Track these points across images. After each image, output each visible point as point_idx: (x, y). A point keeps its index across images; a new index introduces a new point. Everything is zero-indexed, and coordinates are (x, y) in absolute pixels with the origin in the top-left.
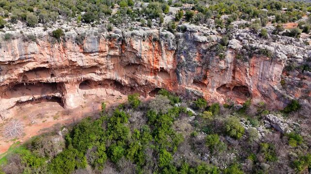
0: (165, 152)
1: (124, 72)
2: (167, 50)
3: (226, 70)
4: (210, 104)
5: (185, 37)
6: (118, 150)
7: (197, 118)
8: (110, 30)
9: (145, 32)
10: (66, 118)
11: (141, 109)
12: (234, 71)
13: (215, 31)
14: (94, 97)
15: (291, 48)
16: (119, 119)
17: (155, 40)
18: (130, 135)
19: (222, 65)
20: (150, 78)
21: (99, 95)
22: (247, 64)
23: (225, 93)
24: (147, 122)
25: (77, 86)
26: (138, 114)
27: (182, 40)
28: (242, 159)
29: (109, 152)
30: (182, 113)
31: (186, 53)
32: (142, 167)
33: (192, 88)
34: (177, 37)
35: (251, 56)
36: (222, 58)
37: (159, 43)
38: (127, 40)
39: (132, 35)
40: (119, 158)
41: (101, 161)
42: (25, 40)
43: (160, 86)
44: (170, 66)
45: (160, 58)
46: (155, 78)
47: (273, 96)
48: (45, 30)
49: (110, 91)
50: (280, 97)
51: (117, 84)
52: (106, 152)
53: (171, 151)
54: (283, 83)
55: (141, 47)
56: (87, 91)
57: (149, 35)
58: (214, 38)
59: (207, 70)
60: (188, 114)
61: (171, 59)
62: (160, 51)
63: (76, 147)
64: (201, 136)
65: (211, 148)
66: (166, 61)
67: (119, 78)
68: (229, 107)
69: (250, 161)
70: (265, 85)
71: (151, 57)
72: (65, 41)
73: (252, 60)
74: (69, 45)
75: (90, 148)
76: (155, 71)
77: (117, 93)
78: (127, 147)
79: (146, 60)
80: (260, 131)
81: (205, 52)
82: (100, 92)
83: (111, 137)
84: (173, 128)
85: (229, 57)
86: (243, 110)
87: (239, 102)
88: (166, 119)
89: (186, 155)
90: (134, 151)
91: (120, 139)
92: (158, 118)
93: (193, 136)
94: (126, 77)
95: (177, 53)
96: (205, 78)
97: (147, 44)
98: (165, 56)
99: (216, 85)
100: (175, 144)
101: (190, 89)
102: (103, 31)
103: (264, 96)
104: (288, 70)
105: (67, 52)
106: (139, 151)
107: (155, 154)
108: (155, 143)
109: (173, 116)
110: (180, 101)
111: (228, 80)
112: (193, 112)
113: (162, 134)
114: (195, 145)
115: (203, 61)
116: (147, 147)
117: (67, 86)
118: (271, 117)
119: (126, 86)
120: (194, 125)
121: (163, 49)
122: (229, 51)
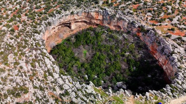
0: (99, 42)
1: (88, 19)
2: (100, 15)
3: (115, 22)
4: (111, 30)
5: (106, 12)
6: (88, 42)
7: (108, 34)
8: (85, 9)
9: (95, 10)
10: (72, 32)
11: (93, 31)
12: (117, 22)
13: (113, 11)
14: (78, 25)
15: (130, 18)
16: (88, 34)
17: (97, 12)
18: (91, 38)
19: (114, 21)
20: (96, 21)
21: (80, 25)
22: (120, 21)
23: (115, 27)
24: (95, 35)
25: (74, 23)
26: (92, 32)
27: (104, 12)
28: (115, 44)
29: (86, 42)
30: (104, 32)
31: (106, 16)
32: (94, 45)
33: (107, 25)
34: (103, 11)
35: (121, 20)
36: (114, 19)
37: (98, 13)
38: (90, 13)
39: (91, 11)
40: (89, 43)
41: (85, 44)
42: (66, 16)
43: (98, 24)
44: (101, 19)
45: (98, 16)
46: (97, 21)
47: (125, 29)
48: (69, 12)
49: (83, 23)
50: (127, 30)
51: (85, 22)
52: (85, 42)
53: (101, 42)
54: (127, 26)
55: (93, 14)
56: (76, 24)
57: (96, 11)
58: (113, 13)
59: (111, 21)
60: (105, 33)
61: (101, 17)
62: (98, 15)
63: (78, 41)
64: (108, 38)
65: (109, 41)
66: (100, 17)
67: (86, 21)
68: (115, 31)
69: (117, 44)
70: (124, 27)
71: (96, 16)
72: (74, 14)
73: (121, 21)
74: (75, 15)
75: (82, 41)
76: (97, 20)
77: (85, 24)
78: (90, 41)
79: (94, 17)
80: (121, 38)
81: (110, 17)
82: (80, 24)
83: (86, 38)
84: (101, 37)
85: (116, 19)
86: (118, 32)
87: (118, 30)
88: (100, 34)
89: (104, 43)
90: (92, 42)
91: (88, 39)
92: (97, 33)
93: (106, 38)
94: (88, 20)
95: (103, 16)
96: (110, 23)
97: (95, 13)
98: (100, 16)
99: (113, 25)
100: (102, 40)
101: (106, 25)
102: (83, 10)
103: (124, 29)
104: (128, 24)
105: (74, 17)
106: (93, 42)
107: (97, 43)
108: (97, 40)
109: (102, 33)
110: (104, 29)
111: (116, 24)
112: (107, 32)
113: (99, 38)
114: (106, 41)
115: (110, 19)
116: (95, 41)
117: (72, 23)
118: (124, 34)
119: (88, 22)
120: (106, 35)
121: (99, 14)
122: (116, 18)
